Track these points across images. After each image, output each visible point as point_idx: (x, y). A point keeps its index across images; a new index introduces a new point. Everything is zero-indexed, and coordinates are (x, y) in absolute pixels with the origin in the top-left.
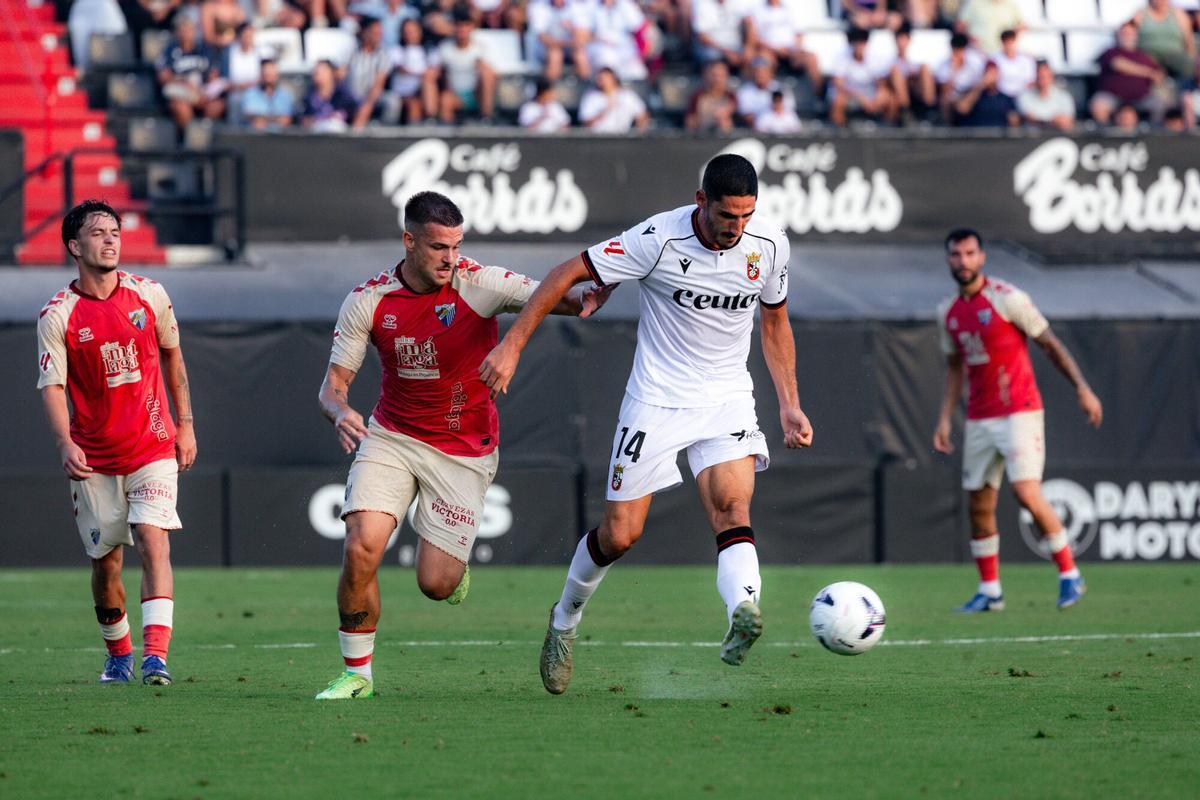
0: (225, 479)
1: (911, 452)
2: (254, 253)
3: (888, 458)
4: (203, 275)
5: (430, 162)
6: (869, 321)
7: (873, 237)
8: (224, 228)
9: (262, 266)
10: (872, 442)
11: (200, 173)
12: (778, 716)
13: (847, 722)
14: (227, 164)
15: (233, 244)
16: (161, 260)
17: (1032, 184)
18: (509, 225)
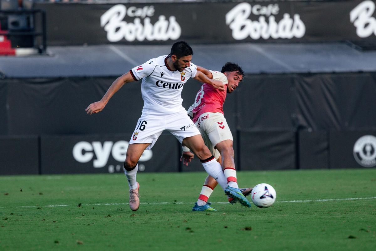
0: (39, 139)
1: (310, 125)
2: (50, 51)
3: (301, 127)
4: (29, 59)
5: (119, 13)
6: (292, 73)
7: (294, 40)
8: (38, 40)
9: (53, 55)
10: (294, 122)
11: (28, 19)
12: (246, 231)
13: (273, 233)
14: (39, 16)
15: (41, 47)
16: (13, 54)
17: (357, 18)
18: (150, 38)
